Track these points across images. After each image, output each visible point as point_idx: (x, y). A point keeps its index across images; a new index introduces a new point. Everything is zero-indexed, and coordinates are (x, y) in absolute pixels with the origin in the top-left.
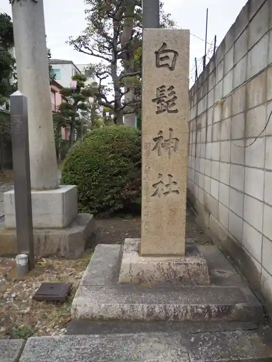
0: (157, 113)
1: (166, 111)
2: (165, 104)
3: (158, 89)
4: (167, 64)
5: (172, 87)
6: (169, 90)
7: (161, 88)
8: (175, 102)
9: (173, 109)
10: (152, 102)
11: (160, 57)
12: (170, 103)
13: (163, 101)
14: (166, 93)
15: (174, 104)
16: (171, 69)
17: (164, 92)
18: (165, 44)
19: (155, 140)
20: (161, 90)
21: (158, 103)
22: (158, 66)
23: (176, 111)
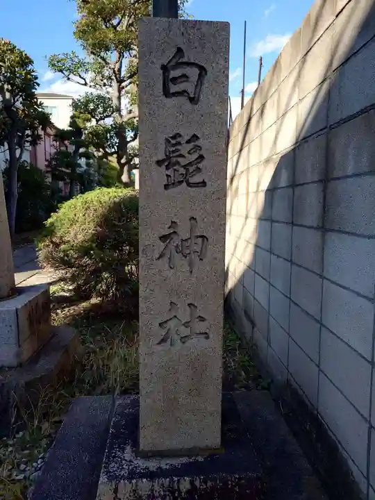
0: (166, 187)
1: (184, 184)
2: (182, 171)
3: (167, 139)
4: (185, 91)
5: (195, 137)
6: (188, 142)
7: (174, 138)
8: (200, 165)
9: (197, 179)
10: (156, 166)
11: (171, 77)
12: (191, 169)
13: (178, 163)
14: (184, 149)
15: (199, 170)
16: (193, 100)
17: (179, 147)
18: (180, 50)
19: (163, 238)
20: (173, 142)
21: (167, 168)
22: (167, 93)
23: (204, 184)
